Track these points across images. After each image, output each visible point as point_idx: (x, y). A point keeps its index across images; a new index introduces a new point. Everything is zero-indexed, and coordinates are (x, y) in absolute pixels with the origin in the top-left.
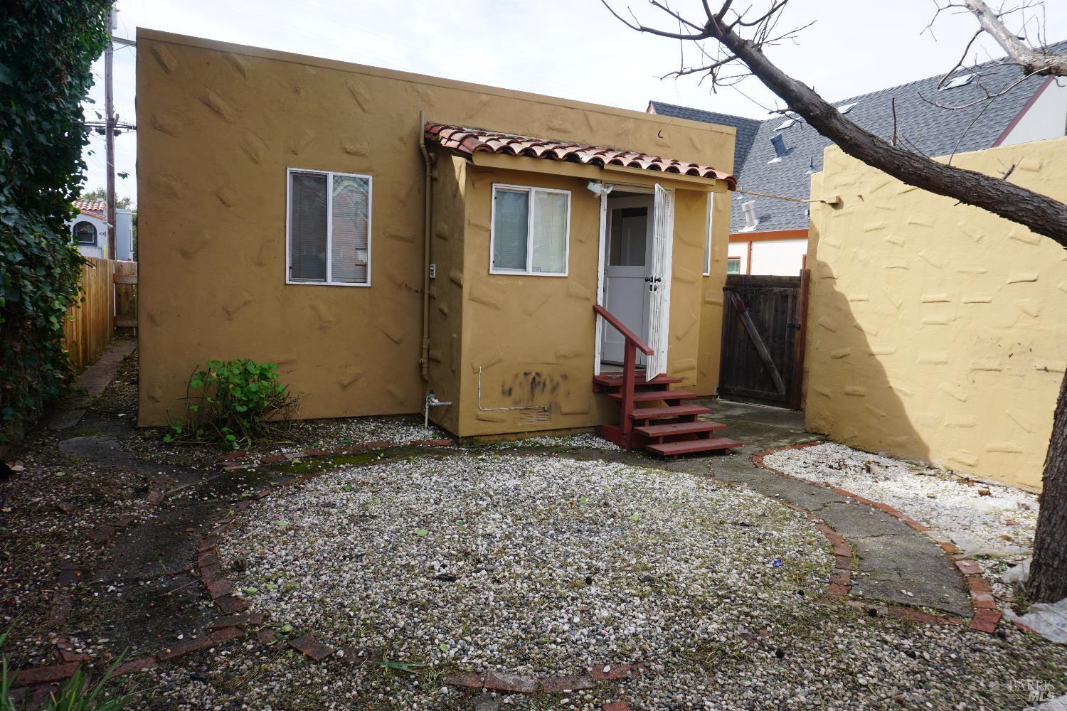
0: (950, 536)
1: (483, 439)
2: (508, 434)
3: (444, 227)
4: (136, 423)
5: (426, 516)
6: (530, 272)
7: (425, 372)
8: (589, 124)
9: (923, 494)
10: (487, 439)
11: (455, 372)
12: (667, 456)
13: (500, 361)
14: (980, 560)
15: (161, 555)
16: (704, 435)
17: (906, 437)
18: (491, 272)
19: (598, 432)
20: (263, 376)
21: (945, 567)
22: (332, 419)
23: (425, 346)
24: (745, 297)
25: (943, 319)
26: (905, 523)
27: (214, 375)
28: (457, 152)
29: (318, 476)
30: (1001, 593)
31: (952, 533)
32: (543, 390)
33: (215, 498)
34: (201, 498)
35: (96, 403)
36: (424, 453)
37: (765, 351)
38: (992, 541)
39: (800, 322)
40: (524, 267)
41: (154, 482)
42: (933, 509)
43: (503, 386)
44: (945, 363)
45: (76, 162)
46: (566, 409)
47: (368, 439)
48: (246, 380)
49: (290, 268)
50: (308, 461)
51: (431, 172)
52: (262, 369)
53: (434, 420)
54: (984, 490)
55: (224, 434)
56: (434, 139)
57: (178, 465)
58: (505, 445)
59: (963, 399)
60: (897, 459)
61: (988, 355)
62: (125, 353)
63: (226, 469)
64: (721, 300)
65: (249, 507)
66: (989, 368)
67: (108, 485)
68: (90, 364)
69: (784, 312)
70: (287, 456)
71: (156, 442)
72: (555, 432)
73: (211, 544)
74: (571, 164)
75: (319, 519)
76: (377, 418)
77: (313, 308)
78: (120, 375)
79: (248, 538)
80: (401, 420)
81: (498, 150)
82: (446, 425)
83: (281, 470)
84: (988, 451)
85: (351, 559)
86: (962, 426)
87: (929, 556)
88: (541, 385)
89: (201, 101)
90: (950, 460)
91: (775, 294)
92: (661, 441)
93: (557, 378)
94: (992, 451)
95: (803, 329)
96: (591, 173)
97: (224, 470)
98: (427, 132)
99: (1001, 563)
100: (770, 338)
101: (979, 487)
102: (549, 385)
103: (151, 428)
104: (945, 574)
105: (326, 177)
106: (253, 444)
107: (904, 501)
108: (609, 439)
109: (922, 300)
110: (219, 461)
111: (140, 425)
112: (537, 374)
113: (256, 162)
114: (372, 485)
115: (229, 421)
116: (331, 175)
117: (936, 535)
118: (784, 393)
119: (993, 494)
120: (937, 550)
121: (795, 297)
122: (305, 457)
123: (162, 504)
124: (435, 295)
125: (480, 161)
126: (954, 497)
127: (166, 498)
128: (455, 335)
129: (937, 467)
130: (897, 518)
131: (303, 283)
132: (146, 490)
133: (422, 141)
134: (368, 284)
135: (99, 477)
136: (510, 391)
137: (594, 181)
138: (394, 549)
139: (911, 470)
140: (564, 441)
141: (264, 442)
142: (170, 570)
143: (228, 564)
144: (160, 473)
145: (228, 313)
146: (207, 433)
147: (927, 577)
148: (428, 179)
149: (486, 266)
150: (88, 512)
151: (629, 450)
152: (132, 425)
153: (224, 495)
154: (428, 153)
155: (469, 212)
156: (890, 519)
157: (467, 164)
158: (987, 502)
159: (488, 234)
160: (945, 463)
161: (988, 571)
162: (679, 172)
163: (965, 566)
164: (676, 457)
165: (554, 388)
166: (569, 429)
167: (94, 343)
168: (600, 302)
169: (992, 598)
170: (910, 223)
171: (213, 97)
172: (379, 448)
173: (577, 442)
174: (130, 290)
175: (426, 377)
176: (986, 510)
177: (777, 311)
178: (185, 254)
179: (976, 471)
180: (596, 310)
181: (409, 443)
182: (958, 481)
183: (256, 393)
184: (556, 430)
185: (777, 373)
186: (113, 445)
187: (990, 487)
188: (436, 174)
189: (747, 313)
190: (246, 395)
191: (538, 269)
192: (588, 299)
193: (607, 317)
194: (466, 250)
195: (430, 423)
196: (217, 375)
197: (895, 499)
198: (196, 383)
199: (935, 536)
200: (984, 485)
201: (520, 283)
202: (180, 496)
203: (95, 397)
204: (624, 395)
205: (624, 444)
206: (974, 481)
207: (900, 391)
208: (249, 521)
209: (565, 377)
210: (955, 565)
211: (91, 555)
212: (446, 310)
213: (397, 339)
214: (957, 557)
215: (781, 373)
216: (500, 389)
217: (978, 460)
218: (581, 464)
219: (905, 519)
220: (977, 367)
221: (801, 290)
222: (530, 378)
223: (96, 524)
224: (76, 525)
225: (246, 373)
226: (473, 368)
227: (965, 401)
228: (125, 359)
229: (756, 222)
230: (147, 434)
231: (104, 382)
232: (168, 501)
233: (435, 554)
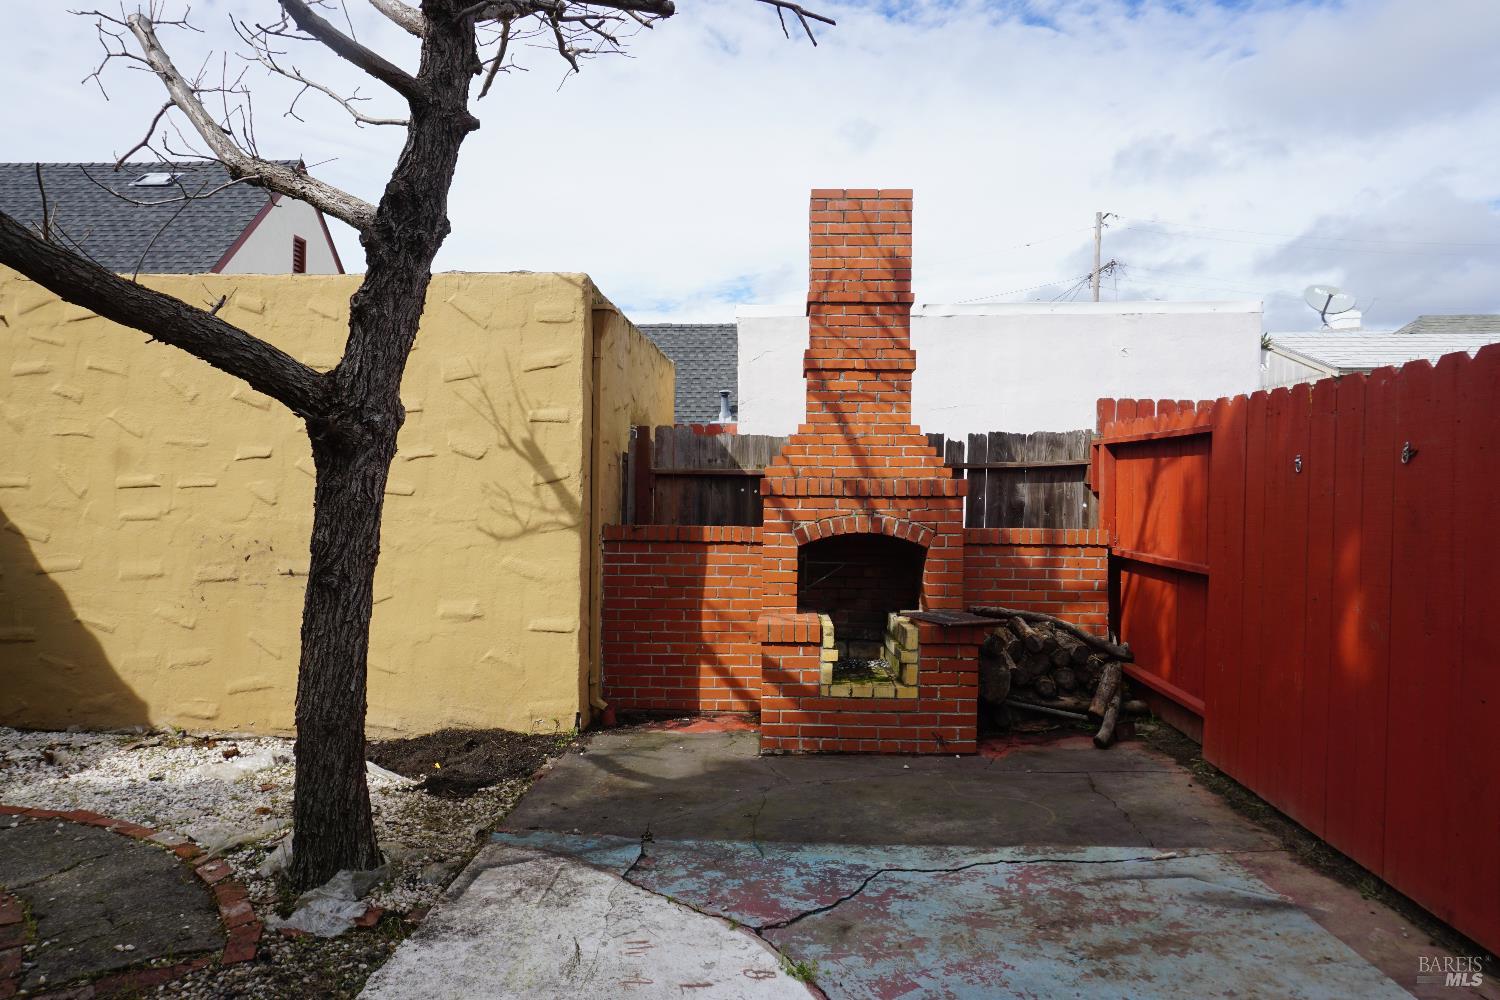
0: (187, 832)
9: (142, 777)
14: (230, 856)
17: (110, 695)
21: (181, 883)
25: (154, 513)
26: (117, 832)
30: (260, 894)
31: (189, 827)
38: (244, 821)
42: (160, 798)
44: (160, 576)
54: (230, 749)
59: (190, 625)
60: (101, 731)
61: (218, 560)
66: (222, 578)
84: (231, 694)
86: (193, 665)
87: (156, 874)
90: (180, 716)
94: (236, 692)
99: (257, 850)
101: (223, 747)
104: (182, 895)
107: (113, 796)
109: (118, 485)
117: (168, 836)
119: (243, 753)
120: (169, 861)
126: (188, 768)
129: (162, 730)
130: (103, 827)
139: (121, 744)
147: (154, 909)
156: (90, 832)
158: (236, 765)
160: (172, 723)
161: (241, 868)
163: (210, 871)
169: (249, 906)
170: (90, 368)
176: (233, 777)
179: (217, 724)
182: (194, 745)
187: (238, 743)
197: (98, 799)
199: (165, 838)
200: (229, 743)
206: (215, 740)
207: (95, 625)
210: (196, 875)
214: (197, 862)
217: (217, 710)
219: (116, 825)
220: (206, 577)
227: (192, 628)
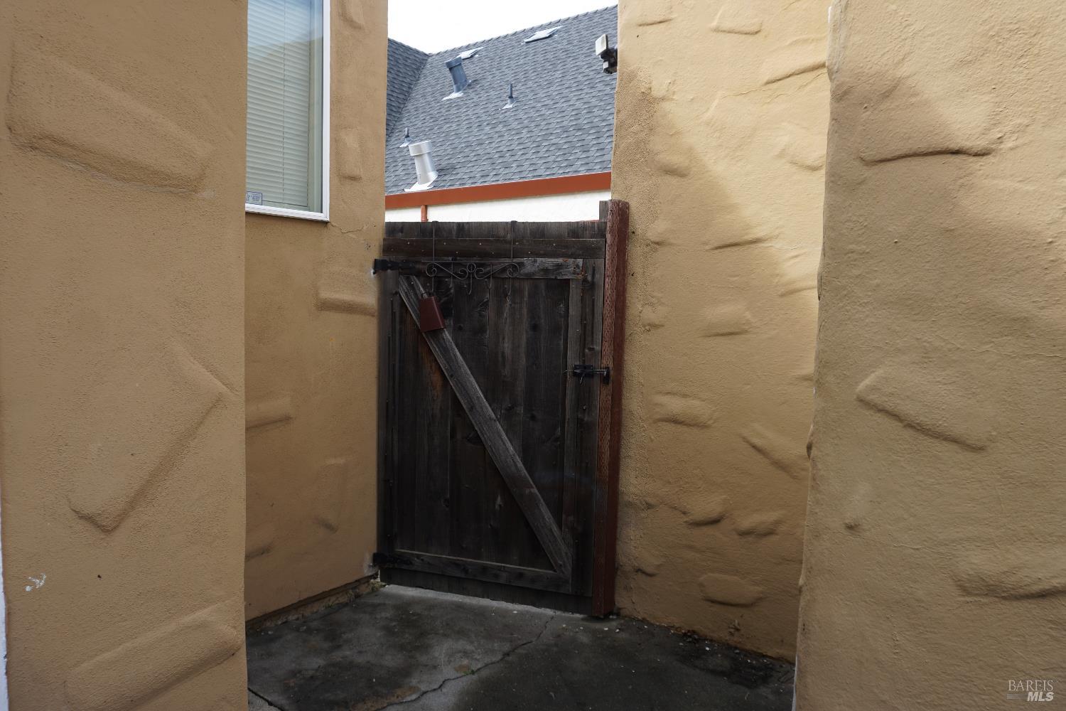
24: (439, 285)
37: (506, 449)
39: (608, 361)
64: (370, 298)
69: (558, 330)
91: (529, 277)
95: (614, 380)
100: (521, 410)
118: (568, 570)
121: (589, 287)
177: (535, 327)
185: (544, 509)
189: (447, 335)
215: (557, 512)
221: (606, 263)
229: (433, 176)
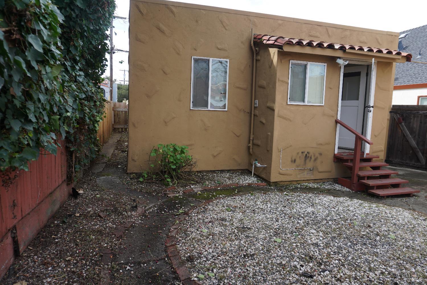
1: (281, 183)
2: (293, 181)
3: (264, 83)
4: (126, 171)
5: (276, 229)
6: (306, 103)
7: (251, 150)
8: (328, 33)
10: (283, 183)
11: (269, 151)
12: (381, 197)
13: (291, 146)
15: (149, 247)
16: (396, 186)
18: (288, 103)
19: (336, 181)
20: (182, 152)
22: (208, 171)
23: (251, 138)
24: (402, 115)
27: (161, 151)
28: (273, 46)
29: (212, 201)
32: (310, 160)
33: (167, 212)
34: (161, 212)
35: (109, 161)
36: (256, 190)
37: (414, 143)
40: (304, 101)
41: (139, 202)
43: (292, 158)
45: (103, 58)
46: (320, 170)
47: (229, 182)
48: (175, 153)
49: (192, 102)
50: (204, 193)
51: (256, 57)
52: (182, 148)
53: (256, 173)
55: (166, 178)
56: (259, 41)
57: (147, 192)
58: (292, 186)
62: (117, 139)
63: (169, 195)
65: (185, 219)
67: (119, 202)
68: (105, 143)
69: (426, 123)
70: (194, 189)
71: (136, 180)
72: (315, 181)
73: (173, 241)
74: (330, 49)
75: (222, 229)
76: (228, 171)
77: (202, 120)
78: (117, 149)
79: (190, 239)
80: (239, 172)
81: (295, 43)
82: (263, 176)
83: (194, 197)
85: (248, 257)
88: (309, 158)
89: (156, 27)
91: (420, 114)
92: (375, 188)
93: (317, 155)
96: (339, 54)
97: (167, 196)
98: (254, 38)
100: (417, 136)
102: (313, 158)
103: (133, 173)
105: (209, 60)
106: (178, 183)
108: (343, 185)
110: (164, 191)
111: (128, 172)
112: (308, 153)
113: (178, 54)
114: (240, 208)
115: (167, 172)
116: (211, 59)
118: (424, 164)
122: (202, 190)
123: (144, 215)
124: (258, 115)
125: (286, 49)
127: (145, 211)
128: (269, 134)
131: (198, 109)
132: (136, 207)
133: (252, 43)
134: (226, 110)
135: (114, 198)
136: (295, 160)
137: (340, 58)
138: (268, 251)
140: (321, 185)
141: (183, 182)
142: (155, 258)
143: (184, 256)
144: (140, 197)
145: (166, 122)
146: (157, 177)
148: (255, 61)
149: (286, 100)
150: (112, 218)
151: (356, 192)
152: (125, 171)
153: (171, 210)
154: (255, 48)
155: (279, 75)
157: (278, 51)
159: (287, 85)
162: (383, 53)
164: (385, 197)
165: (315, 160)
166: (322, 179)
167: (106, 134)
168: (339, 118)
171: (161, 26)
172: (234, 187)
173: (327, 186)
174: (119, 114)
175: (251, 153)
177: (421, 123)
178: (148, 96)
180: (337, 122)
181: (247, 184)
183: (179, 160)
184: (315, 180)
185: (420, 153)
186: (118, 181)
188: (259, 58)
189: (403, 124)
190: (175, 160)
191: (310, 102)
192: (333, 117)
193: (342, 124)
194: (277, 93)
195: (254, 174)
196: (163, 151)
198: (153, 154)
201: (301, 108)
202: (151, 210)
203: (109, 158)
204: (354, 164)
205: (353, 188)
208: (188, 228)
209: (321, 154)
211: (116, 244)
212: (264, 121)
213: (238, 135)
215: (423, 154)
216: (290, 160)
218: (338, 199)
222: (305, 154)
223: (116, 225)
224: (107, 225)
225: (175, 150)
226: (278, 149)
228: (118, 141)
230: (132, 176)
231: (111, 151)
232: (146, 213)
233: (293, 257)
